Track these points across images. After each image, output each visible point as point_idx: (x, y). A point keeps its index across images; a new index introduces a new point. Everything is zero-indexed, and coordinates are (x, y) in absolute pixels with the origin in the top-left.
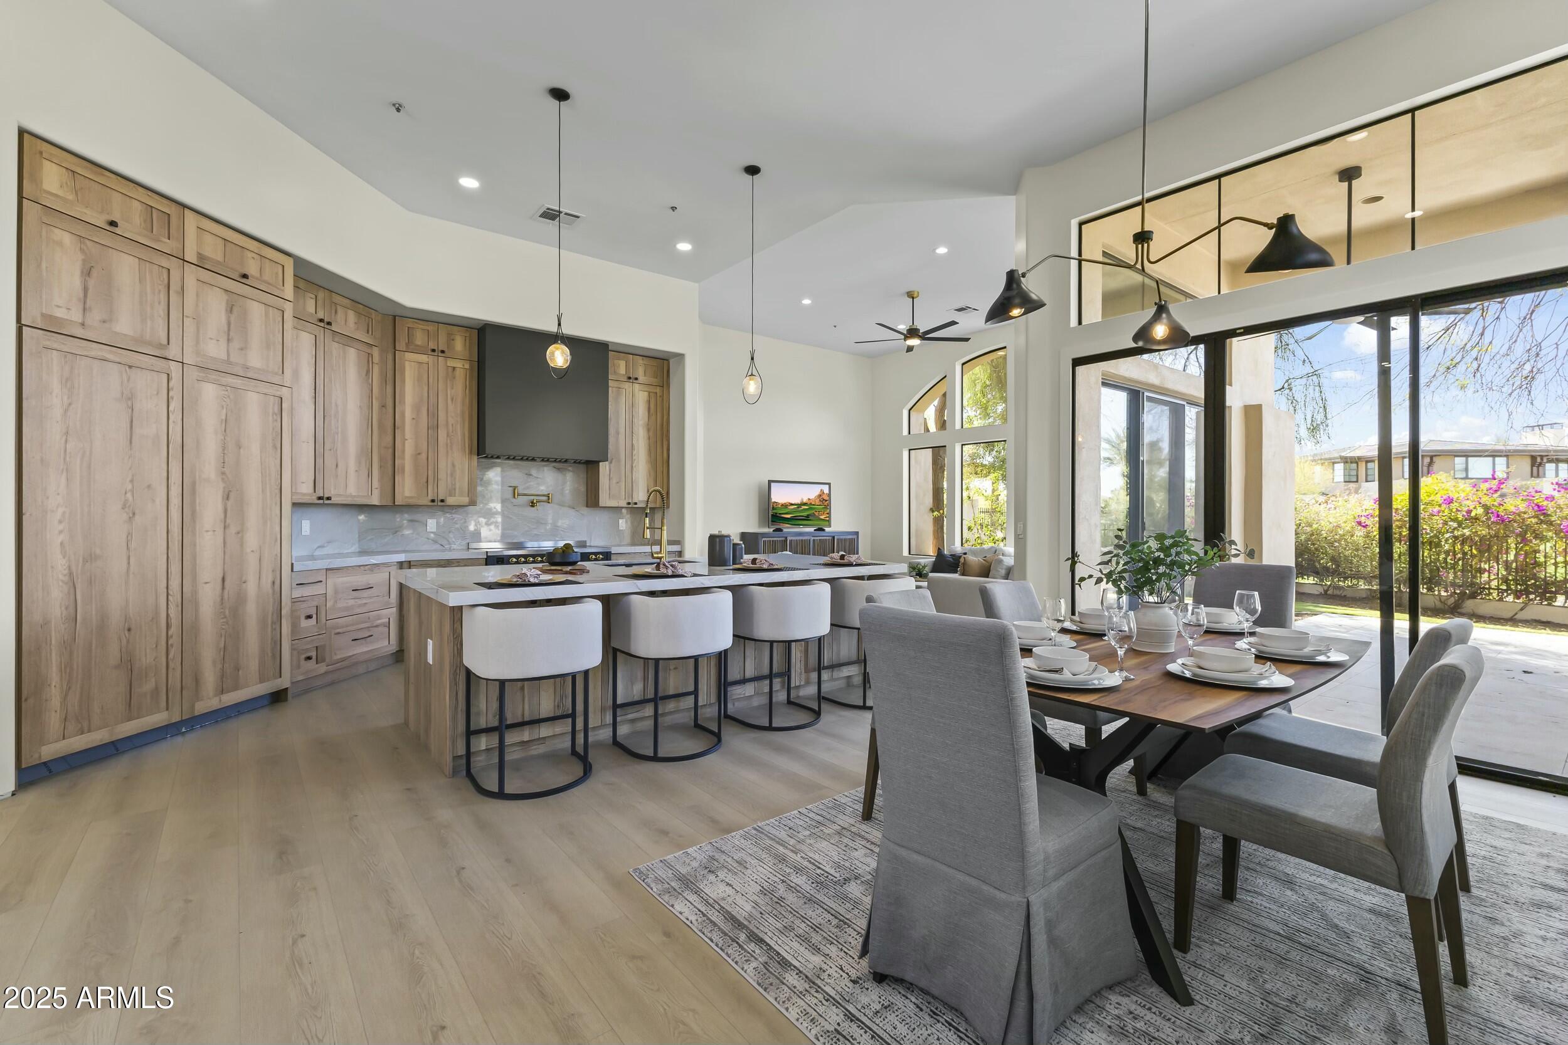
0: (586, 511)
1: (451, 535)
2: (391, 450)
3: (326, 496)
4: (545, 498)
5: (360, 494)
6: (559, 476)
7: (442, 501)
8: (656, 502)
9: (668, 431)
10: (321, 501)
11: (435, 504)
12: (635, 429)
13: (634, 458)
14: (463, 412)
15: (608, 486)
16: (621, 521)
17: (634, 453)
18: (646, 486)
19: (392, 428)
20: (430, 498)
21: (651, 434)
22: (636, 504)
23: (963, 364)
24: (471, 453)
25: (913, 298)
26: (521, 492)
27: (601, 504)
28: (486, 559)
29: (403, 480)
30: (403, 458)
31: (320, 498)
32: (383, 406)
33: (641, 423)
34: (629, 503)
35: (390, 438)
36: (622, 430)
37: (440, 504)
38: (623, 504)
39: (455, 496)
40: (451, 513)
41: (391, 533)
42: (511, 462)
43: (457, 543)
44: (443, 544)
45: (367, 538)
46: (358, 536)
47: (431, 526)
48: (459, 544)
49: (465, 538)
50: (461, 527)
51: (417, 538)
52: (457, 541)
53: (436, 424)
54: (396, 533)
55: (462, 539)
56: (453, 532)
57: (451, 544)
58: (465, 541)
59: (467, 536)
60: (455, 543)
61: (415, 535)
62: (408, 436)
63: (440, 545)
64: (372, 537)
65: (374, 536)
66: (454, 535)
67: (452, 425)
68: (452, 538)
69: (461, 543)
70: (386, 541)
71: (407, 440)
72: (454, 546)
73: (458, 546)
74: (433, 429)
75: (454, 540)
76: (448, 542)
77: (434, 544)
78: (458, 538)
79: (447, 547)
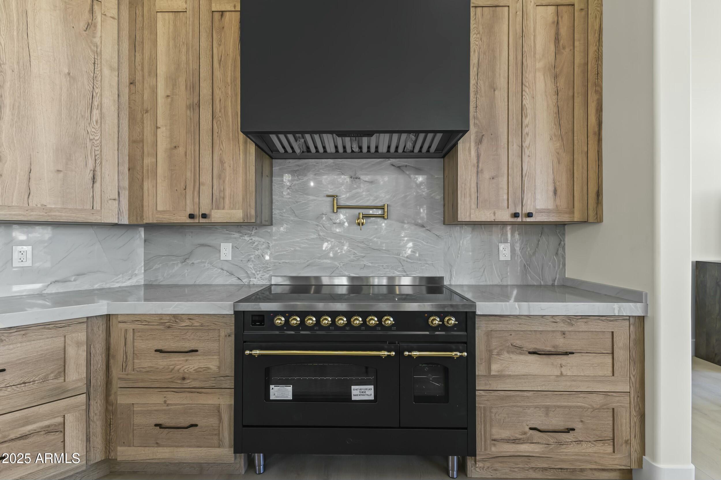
0: (442, 230)
1: (250, 265)
4: (380, 212)
6: (401, 179)
7: (207, 217)
8: (572, 212)
9: (599, 74)
12: (529, 76)
13: (525, 130)
15: (474, 185)
16: (502, 246)
17: (526, 121)
18: (551, 181)
20: (189, 211)
21: (562, 82)
22: (530, 215)
26: (342, 203)
27: (462, 216)
32: (131, 83)
33: (539, 65)
34: (516, 215)
36: (502, 82)
37: (202, 220)
38: (505, 216)
39: (224, 209)
40: (250, 235)
41: (179, 262)
42: (331, 161)
43: (258, 277)
44: (240, 276)
45: (154, 268)
46: (144, 265)
47: (226, 252)
48: (261, 277)
49: (268, 269)
50: (263, 254)
51: (209, 268)
52: (258, 273)
53: (196, 102)
54: (185, 262)
55: (265, 271)
56: (252, 261)
57: (250, 278)
58: (268, 274)
59: (270, 268)
60: (255, 275)
61: (206, 265)
62: (160, 122)
63: (237, 278)
64: (158, 266)
65: (161, 265)
66: (254, 264)
67: (220, 100)
68: (251, 268)
69: (263, 277)
70: (174, 271)
71: (160, 128)
72: (254, 279)
73: (259, 280)
74: (193, 109)
75: (254, 272)
76: (246, 275)
77: (229, 276)
78: (259, 269)
79: (245, 281)
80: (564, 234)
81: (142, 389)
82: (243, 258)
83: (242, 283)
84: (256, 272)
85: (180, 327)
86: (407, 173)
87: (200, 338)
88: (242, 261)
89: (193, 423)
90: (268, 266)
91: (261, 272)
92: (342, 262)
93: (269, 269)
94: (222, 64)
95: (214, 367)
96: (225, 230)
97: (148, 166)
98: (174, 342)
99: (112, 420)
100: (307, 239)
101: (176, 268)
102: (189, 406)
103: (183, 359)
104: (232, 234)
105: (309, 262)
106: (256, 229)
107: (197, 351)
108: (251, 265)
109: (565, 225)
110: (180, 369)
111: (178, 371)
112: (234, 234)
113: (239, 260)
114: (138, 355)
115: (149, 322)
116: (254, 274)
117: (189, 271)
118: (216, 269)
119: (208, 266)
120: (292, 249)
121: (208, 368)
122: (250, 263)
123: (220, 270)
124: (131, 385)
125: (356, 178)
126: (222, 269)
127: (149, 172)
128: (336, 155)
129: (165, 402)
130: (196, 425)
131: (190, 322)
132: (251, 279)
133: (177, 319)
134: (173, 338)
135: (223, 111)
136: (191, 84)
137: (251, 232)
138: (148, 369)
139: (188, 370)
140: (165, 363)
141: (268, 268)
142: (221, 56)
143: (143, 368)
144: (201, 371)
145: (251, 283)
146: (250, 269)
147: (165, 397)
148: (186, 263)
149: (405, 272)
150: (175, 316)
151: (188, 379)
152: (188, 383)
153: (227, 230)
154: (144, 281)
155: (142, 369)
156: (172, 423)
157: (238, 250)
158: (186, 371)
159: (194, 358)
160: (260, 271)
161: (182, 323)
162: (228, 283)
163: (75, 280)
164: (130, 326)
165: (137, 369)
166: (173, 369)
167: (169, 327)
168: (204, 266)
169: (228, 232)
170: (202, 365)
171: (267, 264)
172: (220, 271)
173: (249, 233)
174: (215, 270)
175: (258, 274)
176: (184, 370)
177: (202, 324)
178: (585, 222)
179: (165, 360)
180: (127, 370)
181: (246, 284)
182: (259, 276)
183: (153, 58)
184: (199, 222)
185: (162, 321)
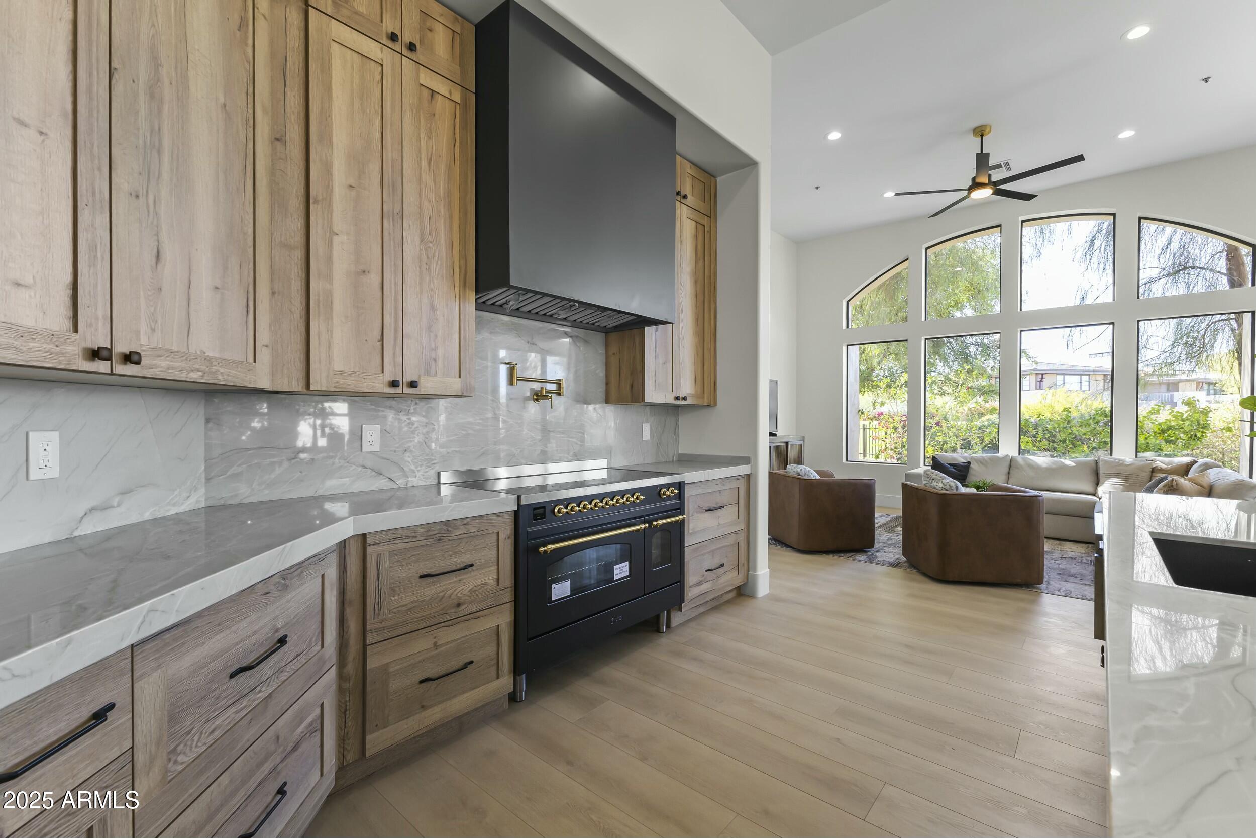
2: (299, 254)
3: (121, 348)
5: (227, 356)
7: (413, 384)
10: (102, 366)
11: (399, 390)
12: (683, 278)
13: (682, 324)
14: (449, 194)
16: (644, 426)
17: (682, 316)
19: (302, 199)
20: (388, 376)
21: (698, 289)
22: (685, 398)
23: (927, 249)
24: (464, 284)
25: (982, 136)
27: (647, 397)
28: (516, 513)
29: (329, 330)
30: (329, 278)
31: (95, 354)
32: (277, 139)
33: (689, 269)
34: (676, 398)
35: (295, 224)
37: (408, 390)
39: (435, 377)
40: (408, 413)
41: (284, 458)
42: (506, 318)
43: (419, 474)
44: (392, 476)
45: (229, 473)
46: (206, 468)
47: (370, 439)
48: (423, 475)
49: (433, 462)
50: (426, 441)
51: (341, 466)
52: (419, 468)
53: (398, 210)
54: (295, 458)
55: (428, 465)
56: (411, 451)
57: (408, 477)
58: (432, 469)
59: (435, 460)
60: (415, 472)
61: (337, 461)
62: (338, 226)
63: (388, 479)
64: (240, 469)
65: (244, 466)
66: (413, 456)
67: (430, 218)
68: (409, 462)
69: (425, 474)
70: (273, 476)
71: (337, 234)
72: (414, 479)
73: (421, 480)
74: (393, 220)
75: (413, 467)
76: (401, 473)
77: (375, 476)
78: (420, 463)
79: (401, 482)
80: (678, 415)
81: (404, 636)
82: (397, 448)
83: (397, 486)
84: (416, 468)
85: (453, 538)
86: (578, 344)
87: (476, 548)
88: (395, 452)
89: (468, 660)
90: (433, 458)
91: (423, 467)
92: (519, 448)
93: (435, 462)
94: (432, 167)
95: (491, 581)
96: (369, 403)
97: (319, 295)
98: (444, 560)
99: (348, 704)
100: (481, 419)
101: (278, 470)
102: (463, 639)
103: (455, 579)
104: (379, 411)
105: (484, 449)
106: (416, 404)
107: (472, 565)
108: (409, 457)
109: (679, 407)
110: (452, 594)
111: (450, 597)
112: (383, 411)
113: (391, 451)
114: (395, 589)
115: (413, 538)
116: (413, 471)
117: (304, 474)
118: (354, 467)
119: (340, 463)
120: (464, 432)
121: (485, 584)
122: (407, 454)
123: (360, 469)
124: (388, 635)
125: (533, 344)
126: (364, 467)
127: (321, 305)
128: (517, 312)
129: (435, 644)
130: (472, 662)
131: (466, 528)
132: (410, 479)
133: (450, 527)
134: (442, 555)
135: (433, 234)
136: (391, 181)
137: (409, 408)
138: (410, 606)
139: (461, 594)
140: (433, 592)
141: (433, 460)
142: (431, 155)
143: (403, 606)
144: (476, 590)
145: (410, 485)
146: (408, 464)
147: (435, 637)
148: (298, 460)
149: (576, 456)
150: (446, 523)
151: (464, 604)
152: (465, 609)
153: (371, 405)
154: (206, 500)
155: (400, 609)
156: (442, 670)
157: (388, 435)
158: (459, 595)
159: (468, 575)
160: (421, 466)
161: (455, 531)
162: (373, 488)
163: (119, 505)
164: (386, 547)
165: (394, 611)
166: (443, 597)
167: (440, 540)
168: (333, 464)
169: (373, 407)
170: (478, 582)
171: (432, 455)
172: (361, 471)
173: (406, 409)
174: (351, 469)
175: (418, 471)
176: (457, 595)
177: (480, 528)
178: (709, 406)
179: (433, 587)
180: (381, 614)
181: (402, 486)
182: (421, 473)
183: (327, 115)
184: (403, 393)
185: (430, 533)
